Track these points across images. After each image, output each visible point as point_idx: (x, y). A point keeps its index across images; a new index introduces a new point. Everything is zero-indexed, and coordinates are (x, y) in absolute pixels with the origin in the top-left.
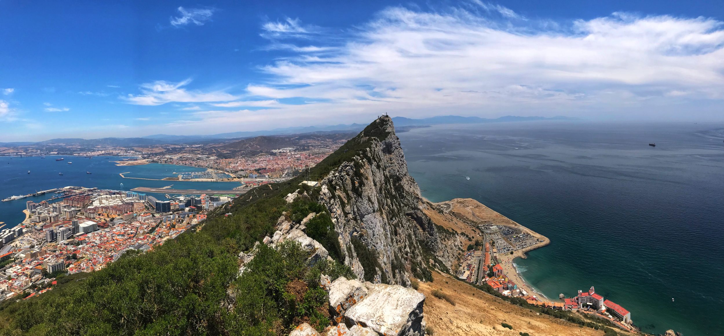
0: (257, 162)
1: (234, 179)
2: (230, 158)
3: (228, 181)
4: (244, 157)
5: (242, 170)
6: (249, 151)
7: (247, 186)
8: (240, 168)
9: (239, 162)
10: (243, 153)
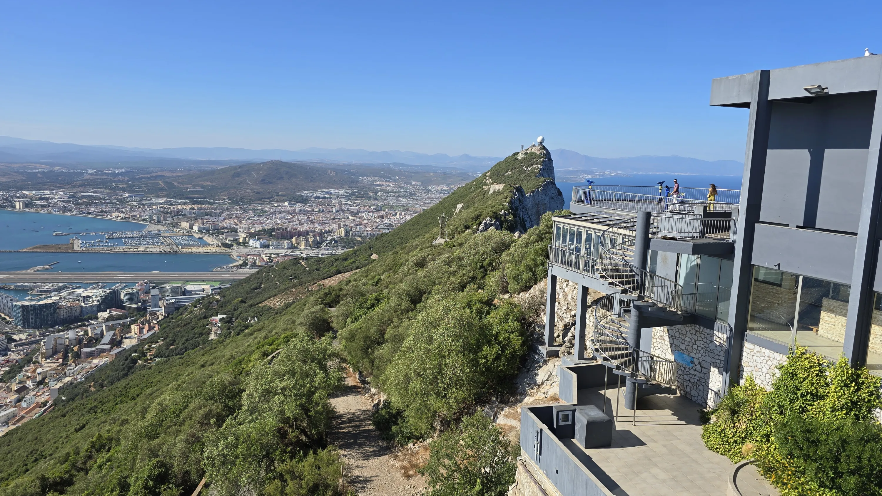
0: (266, 215)
3: (201, 252)
4: (236, 202)
6: (249, 191)
7: (245, 265)
10: (235, 194)
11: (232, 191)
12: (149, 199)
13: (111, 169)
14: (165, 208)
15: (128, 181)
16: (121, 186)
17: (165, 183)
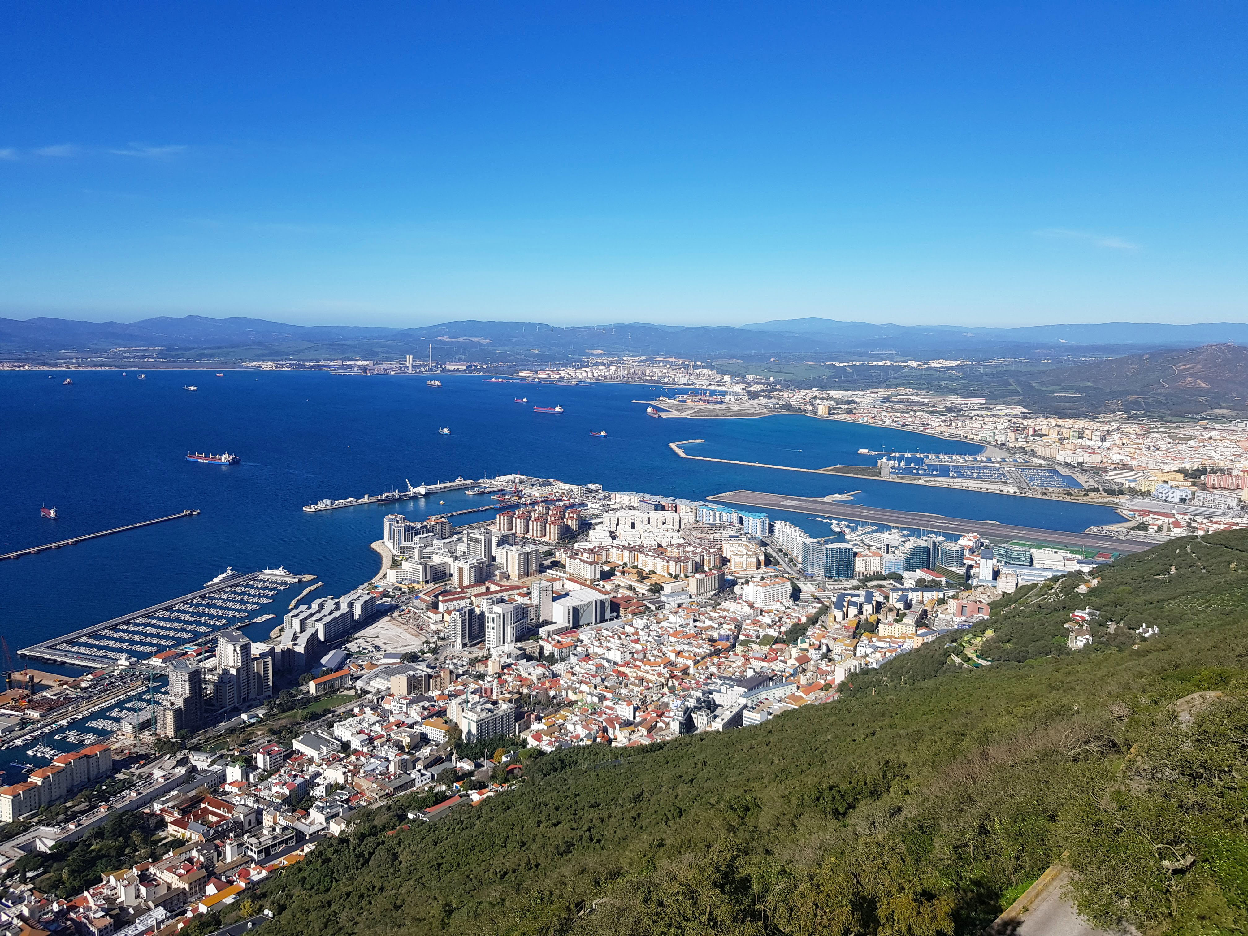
0: (1192, 443)
1: (1093, 494)
2: (1078, 415)
3: (1068, 499)
4: (1137, 418)
5: (1124, 466)
6: (1161, 398)
7: (1143, 527)
8: (1116, 458)
9: (1115, 436)
10: (1136, 402)
11: (1131, 398)
12: (991, 407)
13: (941, 361)
14: (1015, 423)
15: (963, 378)
16: (955, 385)
17: (1019, 383)
